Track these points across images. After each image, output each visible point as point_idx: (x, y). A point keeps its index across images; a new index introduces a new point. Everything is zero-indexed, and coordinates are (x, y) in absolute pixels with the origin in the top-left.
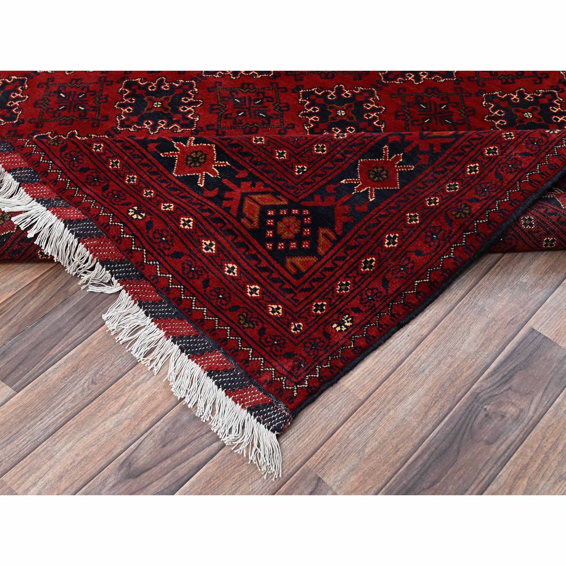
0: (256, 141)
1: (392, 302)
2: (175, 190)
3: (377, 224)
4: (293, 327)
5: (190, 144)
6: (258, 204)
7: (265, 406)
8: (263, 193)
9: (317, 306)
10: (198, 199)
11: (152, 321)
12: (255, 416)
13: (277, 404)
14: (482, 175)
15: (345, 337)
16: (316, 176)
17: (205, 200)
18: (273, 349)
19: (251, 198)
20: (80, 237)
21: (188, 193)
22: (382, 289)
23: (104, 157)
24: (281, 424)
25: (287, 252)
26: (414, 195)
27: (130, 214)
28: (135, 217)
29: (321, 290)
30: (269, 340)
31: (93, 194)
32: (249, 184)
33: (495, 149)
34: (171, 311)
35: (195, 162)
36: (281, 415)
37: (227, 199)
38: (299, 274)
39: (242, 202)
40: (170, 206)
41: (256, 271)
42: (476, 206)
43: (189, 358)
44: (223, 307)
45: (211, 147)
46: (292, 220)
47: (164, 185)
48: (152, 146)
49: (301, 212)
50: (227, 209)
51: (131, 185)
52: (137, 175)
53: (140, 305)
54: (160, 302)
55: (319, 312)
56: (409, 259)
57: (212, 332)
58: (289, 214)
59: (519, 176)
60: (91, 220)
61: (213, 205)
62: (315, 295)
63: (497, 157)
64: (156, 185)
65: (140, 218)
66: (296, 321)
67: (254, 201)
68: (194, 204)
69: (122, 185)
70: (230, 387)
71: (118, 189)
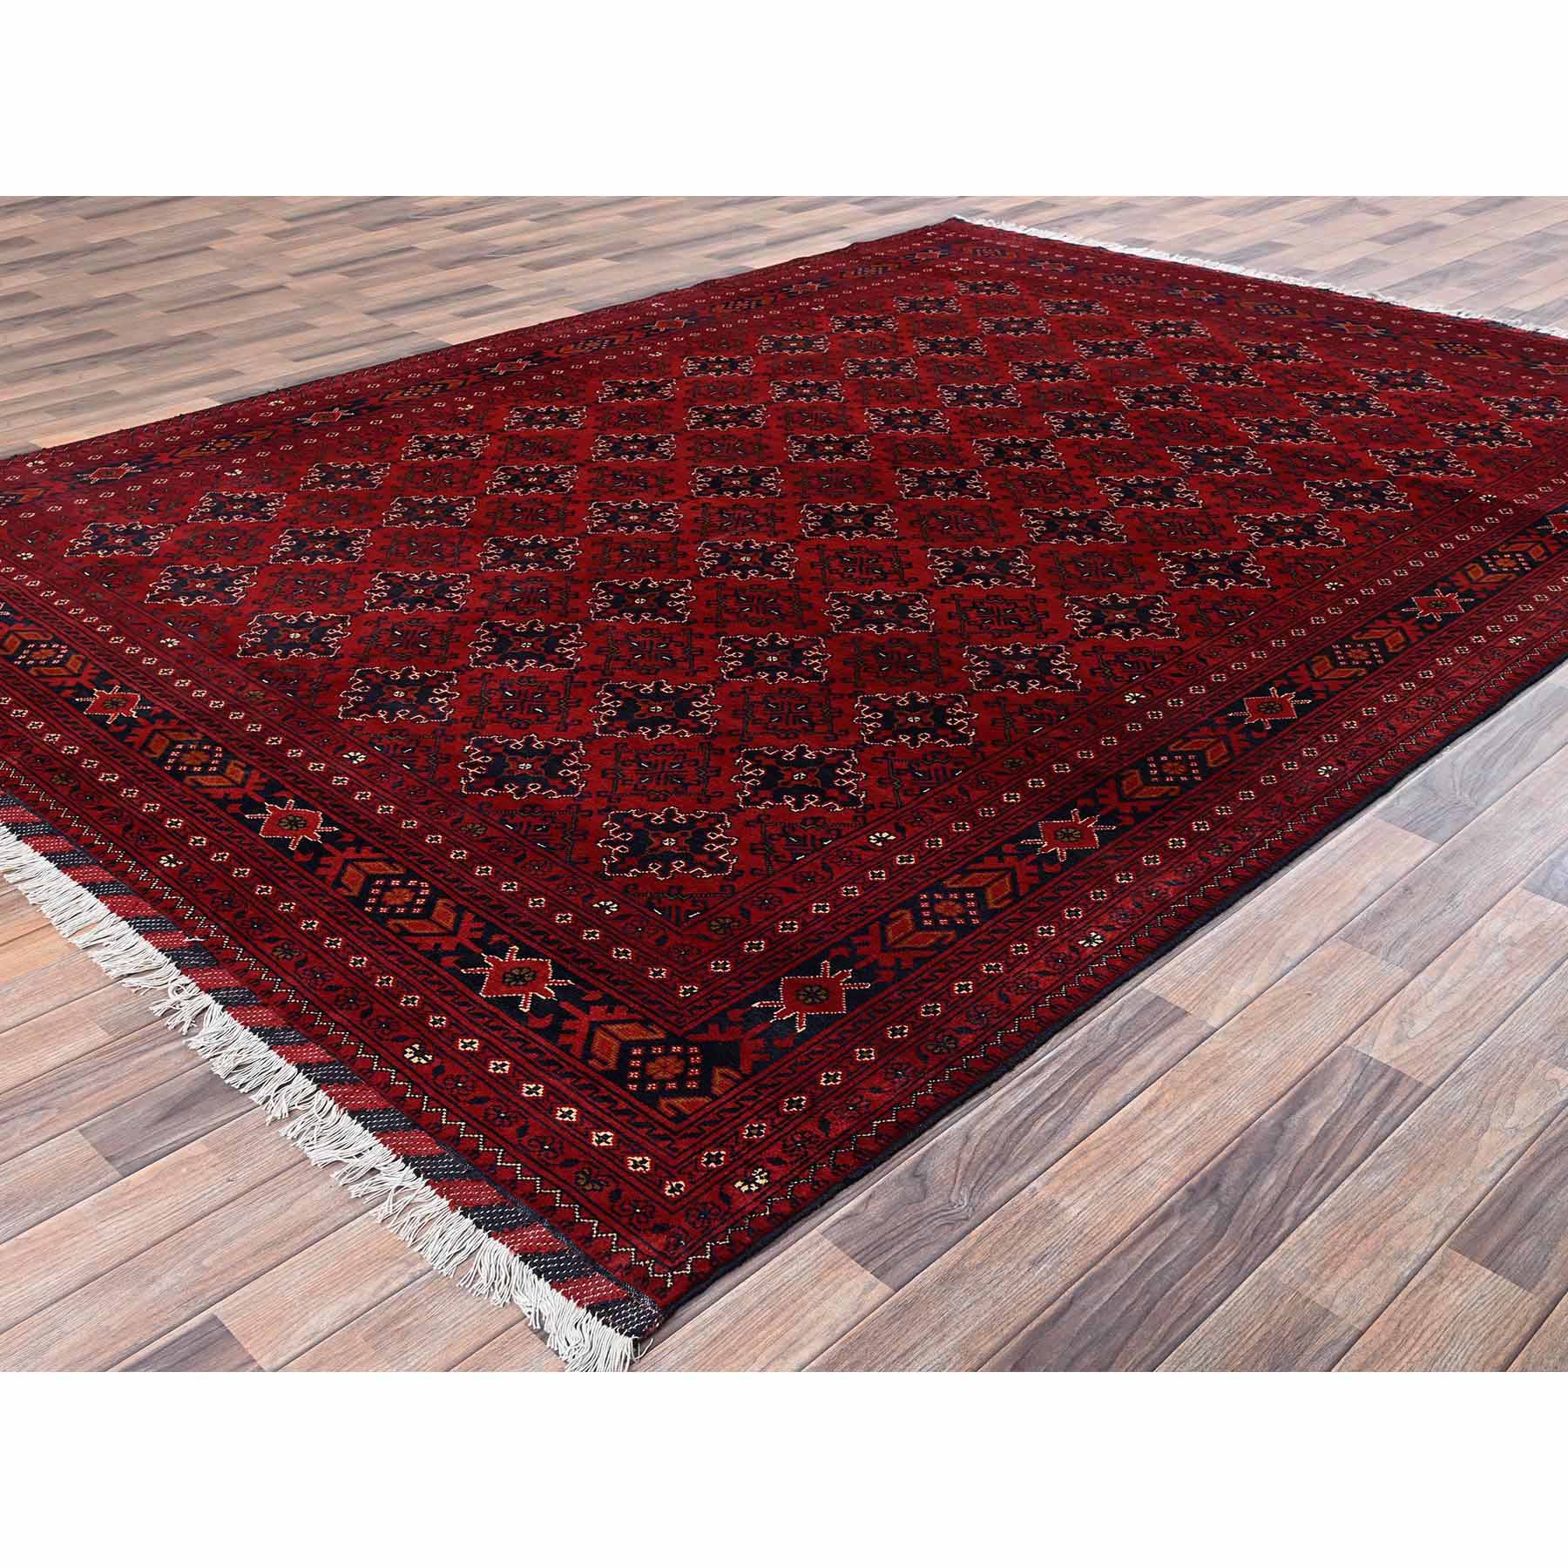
0: (618, 954)
1: (837, 1148)
2: (481, 1015)
3: (807, 1062)
4: (669, 1188)
5: (510, 958)
6: (616, 1038)
7: (616, 1302)
8: (623, 1022)
9: (709, 1156)
10: (519, 1032)
11: (427, 1184)
12: (599, 1317)
13: (638, 1299)
14: (977, 996)
15: (755, 1200)
16: (712, 998)
17: (530, 1033)
18: (634, 1221)
19: (605, 1030)
20: (321, 1084)
21: (504, 1021)
22: (819, 1132)
23: (368, 973)
24: (643, 1326)
25: (662, 1092)
26: (869, 1021)
27: (408, 1056)
28: (415, 1060)
29: (715, 1136)
30: (627, 1207)
31: (345, 1022)
32: (602, 1009)
33: (997, 966)
34: (461, 1169)
35: (517, 981)
36: (644, 1313)
37: (568, 1032)
38: (680, 1117)
39: (591, 1035)
40: (472, 1043)
41: (609, 1115)
42: (967, 1039)
43: (490, 1236)
44: (551, 1162)
45: (545, 963)
46: (670, 1060)
47: (464, 1009)
48: (449, 961)
49: (685, 1049)
50: (566, 1049)
51: (410, 1008)
52: (420, 994)
53: (406, 1161)
54: (442, 1156)
55: (713, 1165)
56: (861, 1097)
57: (530, 1197)
58: (667, 1053)
59: (1036, 997)
60: (342, 1063)
61: (543, 1042)
62: (706, 1142)
63: (1001, 975)
64: (449, 1009)
65: (423, 1061)
66: (673, 1178)
67: (612, 1034)
68: (513, 1039)
69: (393, 1008)
70: (557, 1276)
71: (387, 1013)
